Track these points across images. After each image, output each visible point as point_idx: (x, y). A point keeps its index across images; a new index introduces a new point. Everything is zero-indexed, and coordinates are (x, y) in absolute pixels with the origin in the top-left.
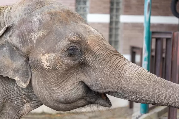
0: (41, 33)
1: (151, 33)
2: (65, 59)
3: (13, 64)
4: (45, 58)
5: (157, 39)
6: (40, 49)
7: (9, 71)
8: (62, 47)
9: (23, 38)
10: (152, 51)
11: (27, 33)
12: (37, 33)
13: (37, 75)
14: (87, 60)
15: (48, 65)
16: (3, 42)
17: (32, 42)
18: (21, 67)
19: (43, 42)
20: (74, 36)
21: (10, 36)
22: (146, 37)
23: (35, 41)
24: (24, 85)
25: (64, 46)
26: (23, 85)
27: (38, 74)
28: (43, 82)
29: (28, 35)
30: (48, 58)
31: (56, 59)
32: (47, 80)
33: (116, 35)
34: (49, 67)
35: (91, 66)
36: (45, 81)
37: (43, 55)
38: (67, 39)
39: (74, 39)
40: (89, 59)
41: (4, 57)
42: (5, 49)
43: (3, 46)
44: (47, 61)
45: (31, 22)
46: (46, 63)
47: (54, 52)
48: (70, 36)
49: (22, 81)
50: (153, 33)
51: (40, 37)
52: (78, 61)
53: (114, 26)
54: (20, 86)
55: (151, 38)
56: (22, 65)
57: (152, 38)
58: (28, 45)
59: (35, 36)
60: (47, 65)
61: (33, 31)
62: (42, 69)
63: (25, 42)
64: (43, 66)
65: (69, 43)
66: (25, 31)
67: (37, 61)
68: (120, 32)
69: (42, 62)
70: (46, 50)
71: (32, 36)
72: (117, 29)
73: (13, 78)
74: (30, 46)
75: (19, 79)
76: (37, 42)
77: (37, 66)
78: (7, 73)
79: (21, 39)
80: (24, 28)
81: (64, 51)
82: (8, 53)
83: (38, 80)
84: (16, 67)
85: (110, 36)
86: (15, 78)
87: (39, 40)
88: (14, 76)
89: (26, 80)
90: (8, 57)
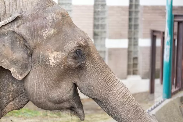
0: (52, 31)
1: (173, 17)
2: (69, 60)
3: (13, 55)
4: (54, 55)
5: (179, 23)
6: (49, 45)
7: (5, 61)
8: (70, 48)
9: (34, 32)
10: (174, 34)
11: (40, 28)
12: (49, 31)
13: (39, 70)
14: (87, 64)
15: (55, 63)
16: (5, 31)
17: (42, 37)
18: (22, 59)
19: (53, 40)
20: (83, 41)
21: (18, 27)
22: (168, 20)
23: (45, 37)
24: (20, 77)
25: (72, 47)
26: (18, 77)
27: (41, 70)
28: (44, 78)
29: (41, 30)
30: (56, 56)
31: (63, 58)
32: (49, 77)
33: (136, 19)
34: (54, 65)
35: (88, 71)
36: (47, 78)
37: (52, 52)
38: (76, 42)
39: (82, 43)
40: (89, 64)
41: (4, 46)
42: (6, 38)
43: (4, 35)
44: (54, 59)
45: (46, 18)
46: (53, 61)
47: (62, 52)
48: (80, 40)
49: (18, 73)
50: (175, 16)
51: (50, 34)
52: (79, 64)
53: (133, 9)
54: (16, 78)
55: (173, 21)
56: (23, 57)
57: (175, 21)
58: (37, 39)
59: (46, 33)
60: (53, 63)
61: (46, 27)
62: (47, 65)
63: (34, 37)
64: (49, 63)
65: (77, 46)
66: (39, 26)
67: (43, 57)
68: (139, 15)
69: (49, 59)
70: (55, 49)
71: (44, 33)
72: (137, 12)
73: (8, 69)
74: (39, 41)
75: (15, 70)
76: (47, 39)
77: (43, 61)
78: (2, 63)
79: (32, 33)
80: (37, 22)
81: (71, 52)
82: (9, 43)
83: (39, 75)
84: (16, 58)
85: (130, 20)
86: (10, 69)
87: (49, 38)
88: (9, 67)
89: (23, 72)
90: (9, 47)
